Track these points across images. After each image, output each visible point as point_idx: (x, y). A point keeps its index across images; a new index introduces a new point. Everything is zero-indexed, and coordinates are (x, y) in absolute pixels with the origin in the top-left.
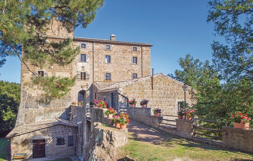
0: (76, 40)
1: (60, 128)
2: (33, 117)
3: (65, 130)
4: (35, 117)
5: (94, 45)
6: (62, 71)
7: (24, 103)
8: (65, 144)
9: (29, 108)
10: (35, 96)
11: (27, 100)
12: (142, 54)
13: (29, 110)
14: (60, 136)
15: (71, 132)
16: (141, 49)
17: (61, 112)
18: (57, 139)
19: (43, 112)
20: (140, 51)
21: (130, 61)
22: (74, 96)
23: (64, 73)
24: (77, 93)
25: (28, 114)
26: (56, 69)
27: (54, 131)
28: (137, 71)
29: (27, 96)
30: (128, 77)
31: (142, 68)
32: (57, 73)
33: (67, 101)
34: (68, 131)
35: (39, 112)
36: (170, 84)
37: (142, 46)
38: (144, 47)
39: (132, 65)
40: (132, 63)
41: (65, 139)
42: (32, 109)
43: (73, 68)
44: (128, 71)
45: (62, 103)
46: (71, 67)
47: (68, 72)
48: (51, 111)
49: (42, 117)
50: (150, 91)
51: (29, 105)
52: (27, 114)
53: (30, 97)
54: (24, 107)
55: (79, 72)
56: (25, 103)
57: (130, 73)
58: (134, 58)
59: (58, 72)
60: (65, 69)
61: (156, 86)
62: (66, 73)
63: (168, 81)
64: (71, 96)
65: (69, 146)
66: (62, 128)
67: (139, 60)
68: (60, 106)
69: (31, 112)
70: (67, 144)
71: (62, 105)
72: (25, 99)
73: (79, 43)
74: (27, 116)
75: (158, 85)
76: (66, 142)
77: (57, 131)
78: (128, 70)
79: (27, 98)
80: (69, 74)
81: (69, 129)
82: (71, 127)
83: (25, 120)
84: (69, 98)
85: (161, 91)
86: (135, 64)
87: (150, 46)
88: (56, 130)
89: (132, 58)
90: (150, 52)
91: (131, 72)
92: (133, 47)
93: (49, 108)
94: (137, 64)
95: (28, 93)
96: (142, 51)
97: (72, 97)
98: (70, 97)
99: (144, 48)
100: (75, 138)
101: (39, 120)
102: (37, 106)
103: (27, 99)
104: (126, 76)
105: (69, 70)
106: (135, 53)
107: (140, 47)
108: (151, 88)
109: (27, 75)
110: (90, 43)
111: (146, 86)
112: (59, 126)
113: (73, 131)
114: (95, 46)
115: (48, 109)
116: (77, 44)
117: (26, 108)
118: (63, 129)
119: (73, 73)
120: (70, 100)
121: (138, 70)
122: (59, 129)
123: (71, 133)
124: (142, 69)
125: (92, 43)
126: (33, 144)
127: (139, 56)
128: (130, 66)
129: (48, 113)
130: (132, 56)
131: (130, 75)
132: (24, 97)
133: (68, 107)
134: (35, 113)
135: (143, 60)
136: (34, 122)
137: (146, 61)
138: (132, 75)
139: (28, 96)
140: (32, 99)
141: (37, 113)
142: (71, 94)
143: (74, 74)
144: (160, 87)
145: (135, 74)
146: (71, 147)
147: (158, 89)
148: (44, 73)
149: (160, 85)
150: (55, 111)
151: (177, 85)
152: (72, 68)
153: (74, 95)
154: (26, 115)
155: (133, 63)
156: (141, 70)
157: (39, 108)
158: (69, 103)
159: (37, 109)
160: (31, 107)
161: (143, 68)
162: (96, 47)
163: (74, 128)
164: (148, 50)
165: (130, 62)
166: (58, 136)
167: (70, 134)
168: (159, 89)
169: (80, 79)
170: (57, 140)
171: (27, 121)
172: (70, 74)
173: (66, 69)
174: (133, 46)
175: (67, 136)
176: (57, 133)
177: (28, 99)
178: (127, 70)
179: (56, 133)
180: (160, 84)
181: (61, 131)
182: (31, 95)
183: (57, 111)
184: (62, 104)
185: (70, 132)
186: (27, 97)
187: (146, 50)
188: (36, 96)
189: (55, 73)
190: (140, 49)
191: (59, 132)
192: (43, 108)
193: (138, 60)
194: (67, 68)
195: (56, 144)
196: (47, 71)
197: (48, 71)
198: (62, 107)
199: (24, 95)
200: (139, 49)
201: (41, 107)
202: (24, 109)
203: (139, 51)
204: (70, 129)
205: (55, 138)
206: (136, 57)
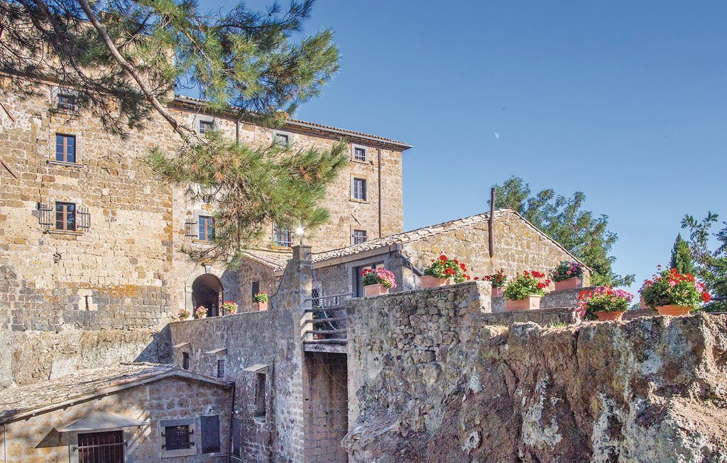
0: (184, 106)
1: (174, 389)
2: (42, 360)
3: (190, 396)
4: (51, 363)
5: (240, 129)
6: (137, 208)
7: (9, 312)
8: (193, 444)
9: (27, 329)
10: (46, 288)
11: (17, 300)
12: (379, 171)
13: (26, 335)
14: (175, 418)
15: (211, 403)
16: (376, 154)
17: (140, 346)
18: (163, 430)
19: (76, 345)
20: (375, 160)
21: (348, 189)
22: (180, 294)
23: (144, 213)
24: (190, 283)
25: (25, 350)
26: (118, 200)
27: (155, 402)
28: (366, 221)
29: (18, 286)
30: (343, 240)
31: (380, 215)
32: (123, 212)
33: (157, 309)
34: (200, 399)
35: (62, 345)
36: (532, 244)
37: (380, 145)
38: (384, 151)
39: (353, 204)
40: (353, 197)
41: (192, 427)
42: (39, 332)
43: (174, 198)
44: (342, 220)
45: (139, 313)
46: (166, 197)
47: (158, 211)
48: (105, 341)
49: (75, 360)
50: (484, 260)
51: (25, 319)
52: (21, 352)
53: (29, 291)
54: (7, 328)
55: (192, 216)
56: (13, 311)
57: (346, 227)
58: (358, 182)
59: (123, 208)
60: (148, 200)
61: (499, 247)
62: (152, 214)
63: (527, 234)
64: (169, 291)
65: (206, 450)
66: (180, 389)
67: (371, 190)
68: (135, 324)
69: (34, 342)
70: (200, 446)
71: (139, 321)
72: (12, 298)
73: (191, 115)
74: (22, 358)
75: (503, 245)
76: (196, 438)
77: (164, 402)
78: (341, 217)
79: (18, 295)
80: (161, 218)
81: (204, 395)
82: (210, 386)
83: (14, 373)
84: (163, 298)
85: (511, 262)
86: (362, 201)
87: (402, 148)
88: (159, 399)
89: (353, 181)
90: (400, 166)
91: (349, 224)
92: (354, 146)
93: (96, 332)
94: (365, 200)
95: (19, 279)
96: (379, 162)
97: (172, 297)
98: (167, 297)
99: (385, 154)
100: (224, 424)
101: (65, 372)
102: (54, 323)
103: (17, 298)
104: (336, 235)
105: (161, 207)
106: (359, 165)
107: (374, 149)
108: (488, 252)
109: (16, 212)
110: (229, 122)
111: (474, 245)
112: (170, 383)
113: (217, 402)
114: (243, 132)
115: (93, 334)
116: (185, 118)
117: (15, 328)
118: (185, 394)
119: (175, 216)
120: (166, 305)
121: (370, 220)
122: (172, 394)
123: (209, 407)
124: (380, 218)
125: (232, 123)
126: (80, 451)
127: (372, 178)
128: (348, 205)
129: (94, 349)
130: (353, 177)
131: (346, 232)
132: (7, 291)
133: (160, 328)
134: (50, 349)
135: (382, 190)
136: (46, 378)
137: (391, 193)
138: (353, 233)
139: (21, 287)
140: (38, 298)
141: (55, 346)
142: (168, 285)
143: (180, 219)
144: (508, 250)
145: (359, 233)
146: (212, 454)
147: (504, 257)
148: (77, 208)
149: (508, 244)
150: (119, 342)
151: (548, 248)
152: (170, 199)
153: (178, 291)
154: (16, 355)
155: (356, 196)
156: (377, 220)
157: (61, 330)
158: (164, 314)
159: (57, 333)
160: (34, 328)
161: (382, 215)
162: (248, 137)
163: (220, 391)
164: (396, 162)
165: (347, 193)
166: (169, 418)
167: (208, 411)
168: (506, 257)
169: (198, 238)
170: (164, 433)
171: (21, 373)
172: (165, 218)
173: (153, 203)
174: (356, 143)
175: (197, 416)
176: (165, 407)
177: (21, 298)
178: (339, 216)
179: (160, 406)
180: (509, 240)
181: (177, 400)
182: (34, 285)
183: (124, 341)
184: (139, 318)
185: (207, 402)
186: (18, 289)
187: (390, 161)
188: (51, 287)
189: (114, 214)
190: (374, 154)
191: (171, 405)
192: (78, 332)
193: (369, 188)
194: (156, 199)
195: (163, 447)
196: (88, 202)
197: (90, 205)
198: (140, 330)
199: (5, 284)
200: (371, 153)
201: (68, 326)
202: (8, 331)
203: (371, 162)
204: (208, 392)
205: (158, 424)
206: (364, 178)
